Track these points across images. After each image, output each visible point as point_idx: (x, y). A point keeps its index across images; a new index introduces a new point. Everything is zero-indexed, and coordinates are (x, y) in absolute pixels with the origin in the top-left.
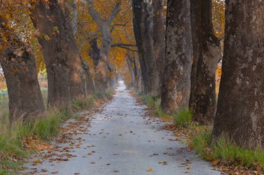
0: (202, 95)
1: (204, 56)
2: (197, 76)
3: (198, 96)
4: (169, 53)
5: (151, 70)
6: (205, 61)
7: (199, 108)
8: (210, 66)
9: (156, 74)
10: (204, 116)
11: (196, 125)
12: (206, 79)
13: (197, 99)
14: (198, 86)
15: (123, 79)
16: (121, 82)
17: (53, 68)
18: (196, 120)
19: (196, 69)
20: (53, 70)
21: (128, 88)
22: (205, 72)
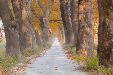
0: (106, 46)
1: (107, 20)
2: (103, 33)
3: (103, 48)
4: (80, 21)
5: (70, 32)
6: (107, 23)
7: (104, 56)
8: (111, 26)
9: (73, 34)
10: (108, 61)
11: (103, 68)
12: (109, 36)
13: (102, 49)
14: (103, 40)
15: (57, 37)
16: (56, 38)
17: (8, 31)
18: (102, 64)
19: (101, 29)
20: (8, 32)
21: (59, 41)
22: (108, 31)
